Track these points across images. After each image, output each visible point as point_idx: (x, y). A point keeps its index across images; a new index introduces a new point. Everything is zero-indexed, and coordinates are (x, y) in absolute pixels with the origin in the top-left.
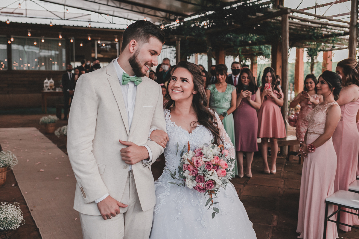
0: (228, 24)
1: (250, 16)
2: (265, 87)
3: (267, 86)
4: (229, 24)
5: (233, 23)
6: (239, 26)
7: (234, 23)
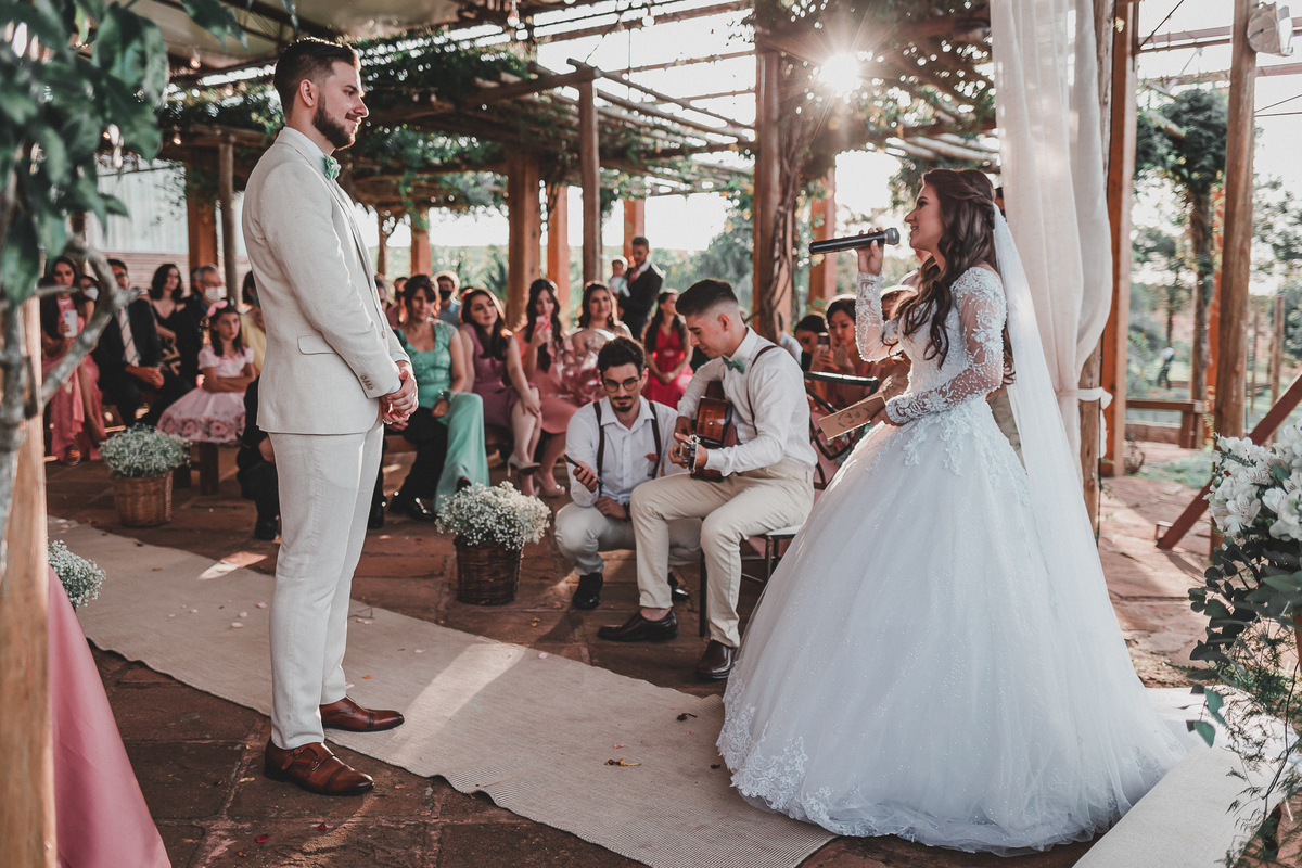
0: (416, 98)
1: (479, 81)
2: (537, 326)
3: (543, 323)
4: (420, 98)
5: (433, 98)
6: (448, 106)
7: (438, 98)
